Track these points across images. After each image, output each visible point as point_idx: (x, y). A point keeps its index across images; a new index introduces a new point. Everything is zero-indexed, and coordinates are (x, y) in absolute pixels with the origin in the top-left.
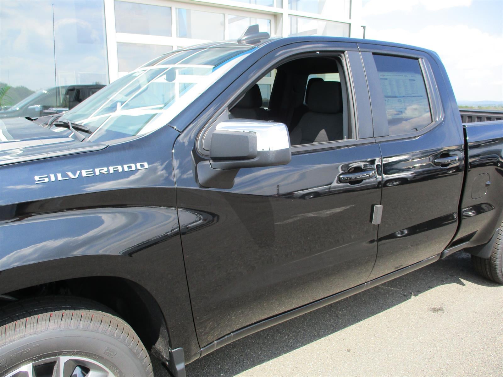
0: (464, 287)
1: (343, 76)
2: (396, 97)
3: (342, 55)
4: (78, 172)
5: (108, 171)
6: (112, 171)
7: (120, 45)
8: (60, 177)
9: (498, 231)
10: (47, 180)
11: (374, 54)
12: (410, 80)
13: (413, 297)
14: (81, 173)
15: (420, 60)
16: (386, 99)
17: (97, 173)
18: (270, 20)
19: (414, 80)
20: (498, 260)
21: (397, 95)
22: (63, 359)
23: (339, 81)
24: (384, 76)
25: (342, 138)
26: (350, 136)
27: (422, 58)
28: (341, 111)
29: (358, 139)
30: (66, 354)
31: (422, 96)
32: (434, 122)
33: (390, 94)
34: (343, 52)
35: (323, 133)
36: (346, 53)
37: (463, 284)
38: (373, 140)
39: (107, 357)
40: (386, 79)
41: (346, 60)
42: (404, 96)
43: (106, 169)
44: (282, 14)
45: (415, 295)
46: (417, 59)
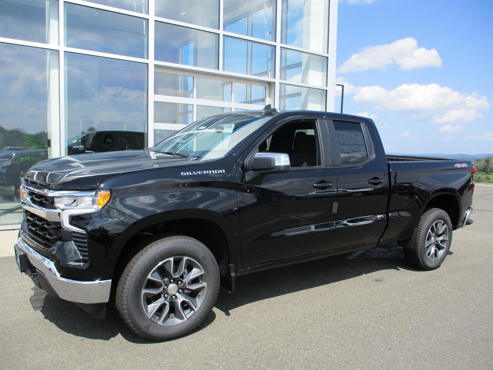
0: (399, 271)
1: (316, 132)
2: (346, 144)
3: (316, 121)
4: (197, 172)
5: (209, 172)
6: (210, 173)
7: (156, 103)
8: (190, 174)
9: (417, 230)
10: (186, 174)
11: (333, 121)
12: (355, 135)
13: (364, 274)
14: (198, 173)
15: (361, 124)
16: (340, 145)
17: (205, 173)
18: (266, 87)
19: (357, 135)
20: (419, 251)
21: (347, 143)
22: (185, 258)
23: (314, 135)
24: (339, 133)
25: (316, 166)
26: (320, 165)
27: (362, 123)
28: (315, 151)
29: (324, 166)
30: (186, 255)
31: (362, 145)
32: (369, 160)
33: (342, 143)
34: (316, 120)
35: (305, 163)
36: (318, 120)
37: (399, 270)
38: (332, 167)
39: (202, 260)
40: (340, 134)
41: (318, 124)
42: (351, 144)
43: (208, 172)
44: (275, 82)
45: (365, 274)
46: (360, 123)
